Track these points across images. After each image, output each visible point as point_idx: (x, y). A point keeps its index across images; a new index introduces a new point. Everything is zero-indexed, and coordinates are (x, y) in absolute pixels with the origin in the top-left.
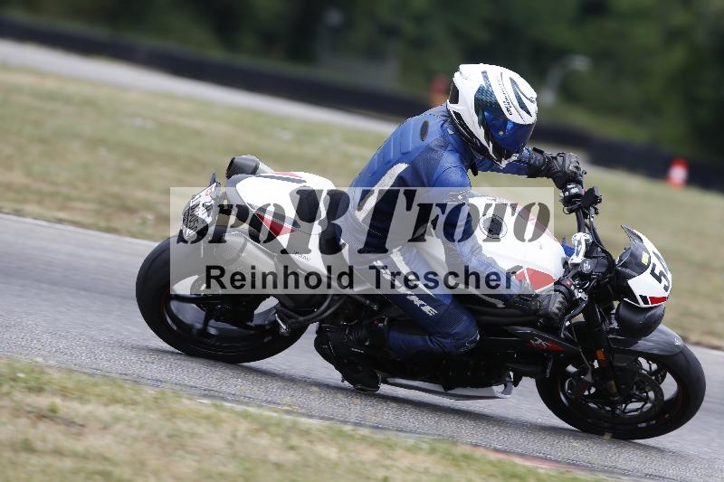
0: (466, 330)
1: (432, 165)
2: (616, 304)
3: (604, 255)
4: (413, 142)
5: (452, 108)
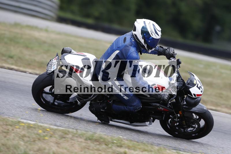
0: (137, 104)
1: (127, 51)
2: (186, 96)
3: (182, 81)
4: (121, 43)
5: (134, 33)
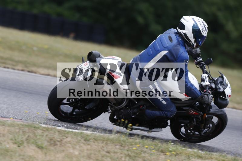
5: (182, 32)
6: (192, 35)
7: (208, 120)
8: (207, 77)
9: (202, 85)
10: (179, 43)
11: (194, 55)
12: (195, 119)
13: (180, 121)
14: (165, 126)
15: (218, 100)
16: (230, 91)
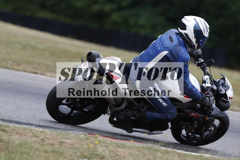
5: (183, 32)
6: (194, 35)
7: (210, 123)
8: (209, 78)
9: (203, 87)
10: (180, 44)
11: (196, 56)
12: (195, 122)
13: (181, 124)
14: (166, 128)
15: (219, 102)
16: (232, 93)
